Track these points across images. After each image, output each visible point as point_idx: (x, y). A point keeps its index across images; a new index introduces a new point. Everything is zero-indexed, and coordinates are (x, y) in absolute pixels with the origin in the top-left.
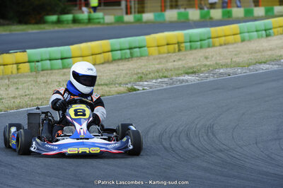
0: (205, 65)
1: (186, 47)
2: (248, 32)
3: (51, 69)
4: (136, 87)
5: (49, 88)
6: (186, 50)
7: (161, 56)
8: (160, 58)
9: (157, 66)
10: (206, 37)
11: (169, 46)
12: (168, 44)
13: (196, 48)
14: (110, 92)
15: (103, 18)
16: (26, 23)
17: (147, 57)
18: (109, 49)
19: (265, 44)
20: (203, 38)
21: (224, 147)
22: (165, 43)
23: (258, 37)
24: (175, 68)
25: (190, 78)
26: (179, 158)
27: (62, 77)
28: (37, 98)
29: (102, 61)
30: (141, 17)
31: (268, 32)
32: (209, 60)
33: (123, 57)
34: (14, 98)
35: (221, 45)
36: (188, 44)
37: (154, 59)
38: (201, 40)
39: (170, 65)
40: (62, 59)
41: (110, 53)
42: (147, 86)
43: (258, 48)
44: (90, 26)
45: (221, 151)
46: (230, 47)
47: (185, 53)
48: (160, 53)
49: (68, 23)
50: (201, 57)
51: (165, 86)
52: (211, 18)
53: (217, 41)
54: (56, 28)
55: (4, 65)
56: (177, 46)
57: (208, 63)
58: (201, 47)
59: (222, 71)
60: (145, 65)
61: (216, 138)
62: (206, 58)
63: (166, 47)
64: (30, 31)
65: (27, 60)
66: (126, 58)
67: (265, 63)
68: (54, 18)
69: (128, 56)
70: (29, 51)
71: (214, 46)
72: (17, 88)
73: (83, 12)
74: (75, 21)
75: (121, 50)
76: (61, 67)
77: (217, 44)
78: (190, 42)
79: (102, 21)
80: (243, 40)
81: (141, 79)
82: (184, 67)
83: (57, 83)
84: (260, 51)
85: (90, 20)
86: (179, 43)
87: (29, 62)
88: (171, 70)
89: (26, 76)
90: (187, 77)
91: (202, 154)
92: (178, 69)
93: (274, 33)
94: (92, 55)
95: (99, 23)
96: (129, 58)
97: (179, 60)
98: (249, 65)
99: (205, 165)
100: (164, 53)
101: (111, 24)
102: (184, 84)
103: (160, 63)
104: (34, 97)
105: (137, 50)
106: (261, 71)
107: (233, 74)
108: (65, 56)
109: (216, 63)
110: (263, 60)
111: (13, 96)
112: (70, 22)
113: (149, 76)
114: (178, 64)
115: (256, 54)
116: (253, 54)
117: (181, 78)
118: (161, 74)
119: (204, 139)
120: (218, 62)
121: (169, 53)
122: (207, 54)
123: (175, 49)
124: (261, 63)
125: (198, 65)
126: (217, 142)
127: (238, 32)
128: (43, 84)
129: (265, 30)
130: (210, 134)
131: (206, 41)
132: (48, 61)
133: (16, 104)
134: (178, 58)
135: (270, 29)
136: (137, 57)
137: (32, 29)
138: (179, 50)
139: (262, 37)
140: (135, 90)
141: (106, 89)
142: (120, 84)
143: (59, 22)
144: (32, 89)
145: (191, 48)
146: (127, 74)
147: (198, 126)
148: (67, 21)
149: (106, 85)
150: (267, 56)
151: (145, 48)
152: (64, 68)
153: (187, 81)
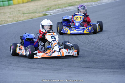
0: (77, 2)
3: (4, 6)
4: (47, 13)
9: (54, 3)
14: (35, 16)
21: (94, 40)
29: (27, 1)
39: (60, 2)
40: (8, 1)
42: (52, 12)
45: (93, 42)
51: (60, 13)
57: (77, 0)
59: (85, 4)
60: (47, 3)
81: (48, 9)
82: (67, 3)
88: (61, 5)
90: (70, 8)
92: (64, 4)
99: (87, 49)
102: (69, 11)
103: (54, 1)
107: (91, 5)
113: (52, 8)
117: (67, 8)
118: (58, 7)
125: (73, 2)
126: (90, 38)
128: (2, 14)
132: (2, 2)
140: (47, 15)
141: (33, 15)
142: (39, 12)
146: (40, 7)
149: (33, 13)
152: (9, 5)
153: (70, 10)
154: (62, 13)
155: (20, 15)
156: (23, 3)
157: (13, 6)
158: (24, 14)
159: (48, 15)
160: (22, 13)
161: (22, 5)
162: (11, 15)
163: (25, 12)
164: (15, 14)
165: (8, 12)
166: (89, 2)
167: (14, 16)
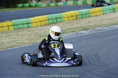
0: (90, 26)
1: (79, 17)
2: (106, 10)
3: (23, 29)
5: (24, 38)
6: (80, 19)
7: (69, 22)
8: (69, 23)
9: (69, 26)
10: (88, 13)
11: (73, 17)
12: (72, 16)
13: (84, 18)
15: (42, 5)
16: (9, 7)
17: (63, 22)
18: (47, 19)
19: (113, 15)
20: (87, 13)
21: (105, 64)
22: (71, 16)
23: (110, 12)
24: (77, 28)
25: (84, 32)
26: (86, 70)
27: (28, 32)
28: (19, 43)
29: (44, 24)
30: (58, 4)
31: (114, 10)
32: (91, 23)
33: (53, 22)
34: (9, 42)
35: (94, 16)
36: (81, 16)
37: (67, 23)
38: (86, 14)
39: (74, 26)
40: (27, 24)
41: (48, 21)
42: (66, 36)
43: (111, 17)
44: (36, 8)
45: (103, 66)
46: (99, 17)
47: (79, 20)
48: (69, 20)
49: (27, 7)
50: (87, 22)
51: (74, 36)
52: (87, 4)
53: (93, 15)
54: (22, 10)
55: (3, 27)
56: (76, 17)
57: (91, 25)
58: (86, 17)
59: (98, 28)
60: (63, 26)
61: (100, 60)
62: (90, 22)
63: (71, 18)
64: (11, 11)
65: (12, 24)
66: (54, 23)
67: (116, 24)
68: (21, 5)
69: (55, 22)
70: (13, 21)
71: (91, 17)
72: (10, 38)
73: (33, 3)
74: (30, 6)
75: (52, 19)
76: (27, 27)
77: (93, 16)
78: (81, 15)
79: (41, 6)
80: (104, 14)
81: (63, 33)
82: (81, 27)
83: (27, 35)
84: (112, 19)
85: (36, 6)
86: (76, 16)
87: (13, 25)
88: (76, 28)
89: (12, 32)
90: (83, 32)
91: (96, 68)
92: (78, 28)
93: (116, 10)
94: (40, 22)
95: (40, 7)
96: (55, 23)
97: (78, 23)
98: (109, 26)
99: (98, 73)
100: (71, 20)
101: (45, 7)
102: (82, 35)
103: (70, 25)
104: (18, 42)
105: (59, 19)
106: (115, 28)
107: (103, 30)
108: (28, 22)
109: (95, 25)
110: (115, 23)
111: (9, 41)
112: (28, 7)
113: (67, 32)
114: (78, 25)
115: (111, 21)
116: (110, 20)
117: (81, 32)
118: (72, 31)
119: (95, 61)
120: (95, 24)
121: (72, 20)
122: (89, 21)
123: (75, 18)
124: (114, 25)
125: (87, 26)
126: (101, 62)
127: (101, 10)
128: (21, 36)
129: (113, 9)
130: (97, 58)
131: (88, 15)
132: (21, 25)
133: (11, 45)
134: (77, 22)
135: (115, 9)
136: (59, 22)
137: (12, 10)
138: (77, 19)
139: (112, 12)
143: (23, 7)
144: (16, 38)
145: (82, 18)
147: (91, 54)
148: (27, 6)
150: (116, 21)
151: (63, 18)
152: (28, 28)
153: (83, 33)
154: (76, 36)
155: (37, 37)
156: (41, 26)
157: (32, 29)
158: (40, 36)
159: (63, 38)
160: (39, 36)
161: (40, 28)
162: (29, 38)
163: (42, 35)
164: (33, 36)
165: (27, 34)
166: (102, 27)
167: (31, 38)
